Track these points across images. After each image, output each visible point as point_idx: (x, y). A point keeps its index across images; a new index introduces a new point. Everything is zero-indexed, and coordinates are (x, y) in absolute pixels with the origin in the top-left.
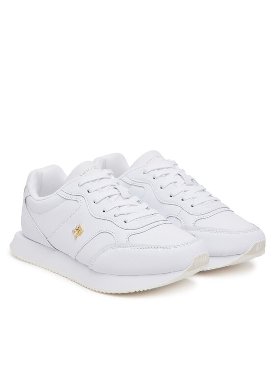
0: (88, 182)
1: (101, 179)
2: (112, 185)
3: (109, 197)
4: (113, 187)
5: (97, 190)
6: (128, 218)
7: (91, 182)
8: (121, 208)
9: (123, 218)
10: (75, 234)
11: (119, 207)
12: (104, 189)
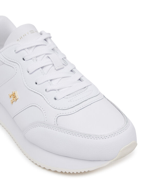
0: (24, 49)
1: (37, 46)
2: (46, 54)
3: (42, 68)
4: (46, 56)
5: (31, 59)
6: (59, 95)
7: (27, 50)
8: (52, 81)
9: (54, 94)
10: (11, 99)
11: (51, 80)
12: (38, 58)
